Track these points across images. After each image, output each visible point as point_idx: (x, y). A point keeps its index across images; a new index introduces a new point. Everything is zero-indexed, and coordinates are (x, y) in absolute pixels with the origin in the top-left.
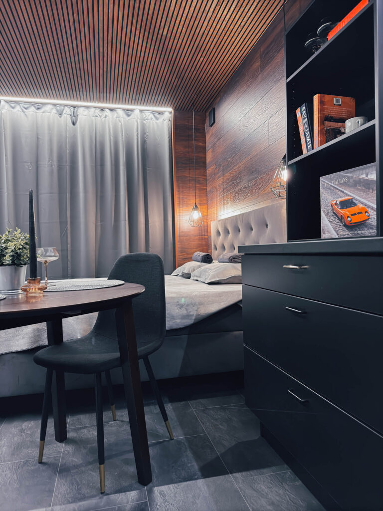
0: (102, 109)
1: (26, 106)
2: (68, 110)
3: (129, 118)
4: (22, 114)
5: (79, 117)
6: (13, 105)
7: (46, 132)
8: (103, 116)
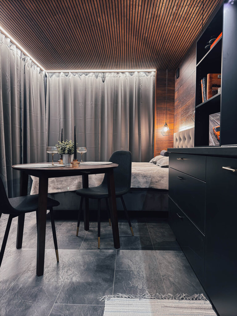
0: (118, 73)
1: (80, 74)
2: (100, 75)
3: (132, 77)
4: (79, 78)
5: (106, 78)
6: (74, 74)
7: (90, 87)
8: (119, 76)
